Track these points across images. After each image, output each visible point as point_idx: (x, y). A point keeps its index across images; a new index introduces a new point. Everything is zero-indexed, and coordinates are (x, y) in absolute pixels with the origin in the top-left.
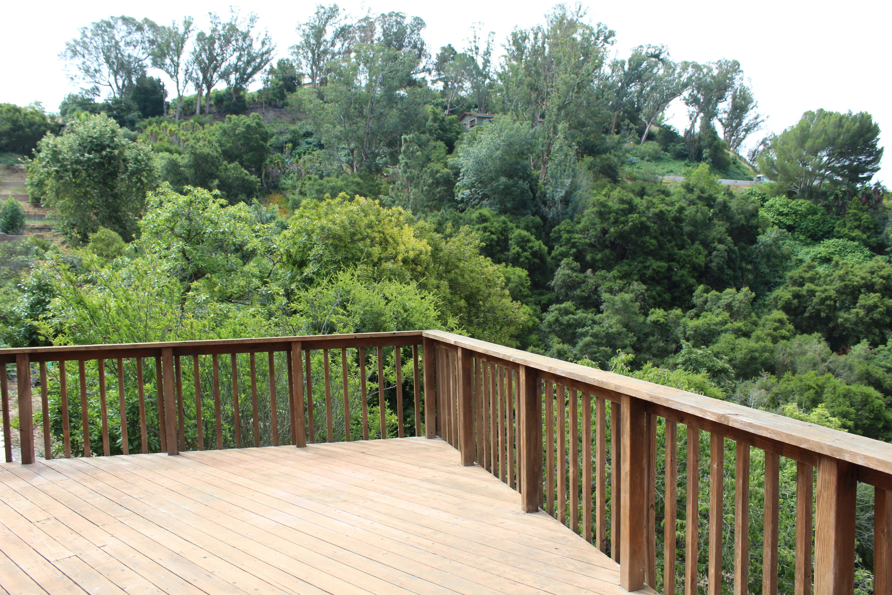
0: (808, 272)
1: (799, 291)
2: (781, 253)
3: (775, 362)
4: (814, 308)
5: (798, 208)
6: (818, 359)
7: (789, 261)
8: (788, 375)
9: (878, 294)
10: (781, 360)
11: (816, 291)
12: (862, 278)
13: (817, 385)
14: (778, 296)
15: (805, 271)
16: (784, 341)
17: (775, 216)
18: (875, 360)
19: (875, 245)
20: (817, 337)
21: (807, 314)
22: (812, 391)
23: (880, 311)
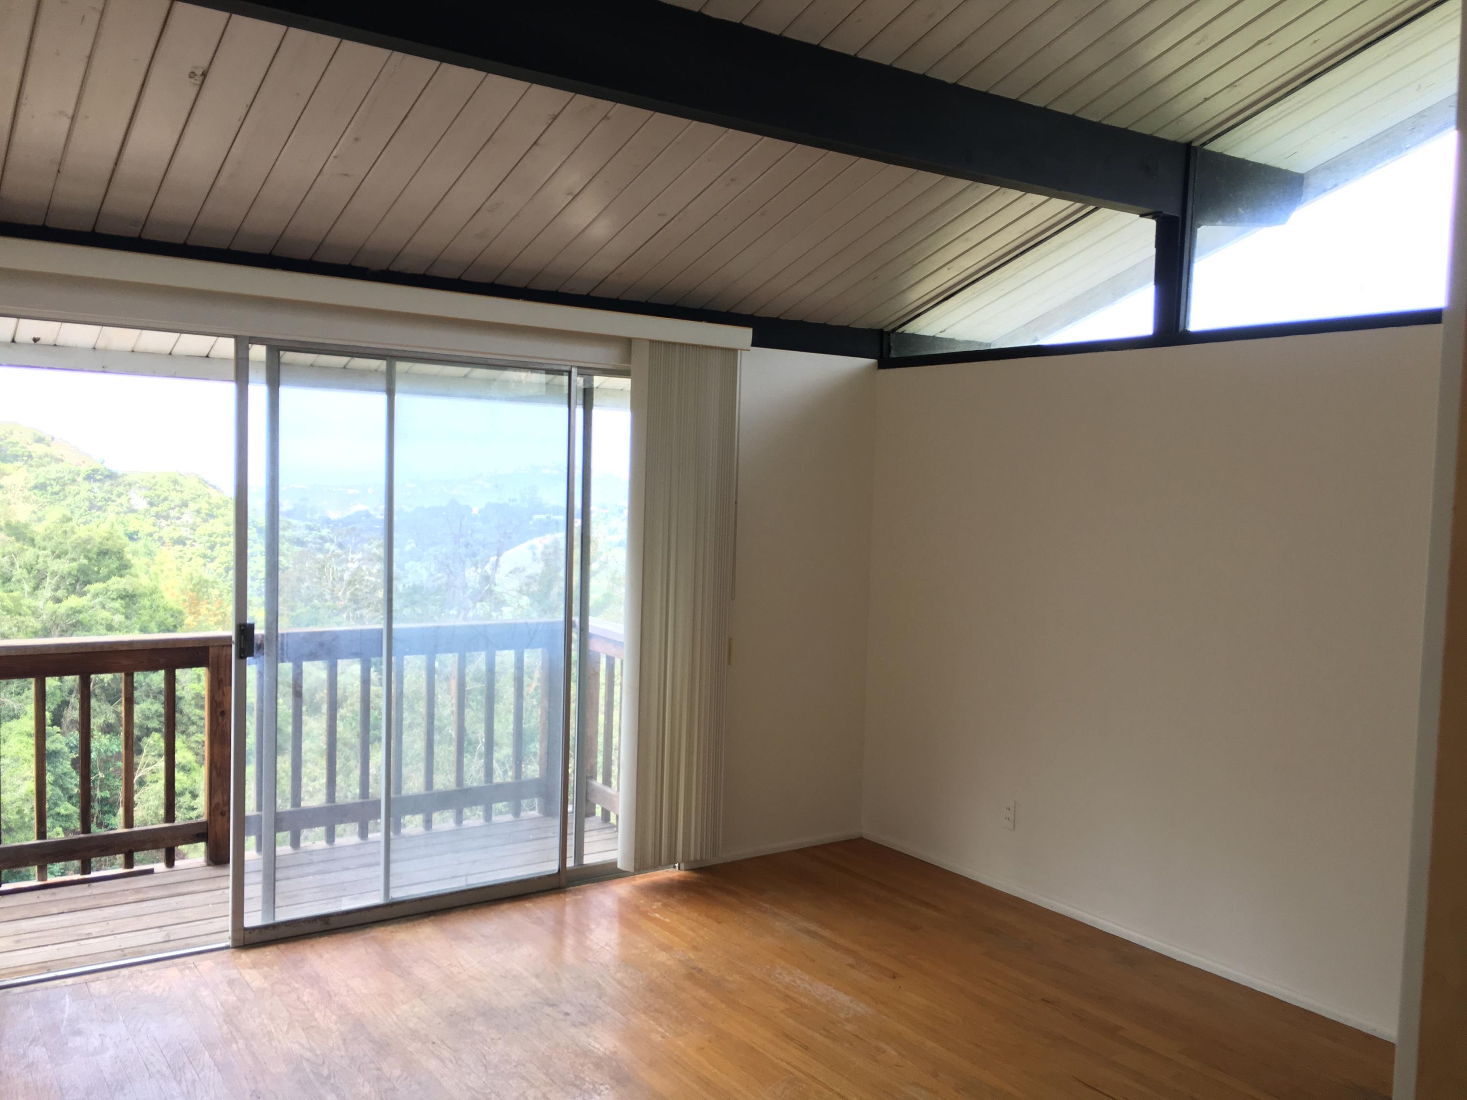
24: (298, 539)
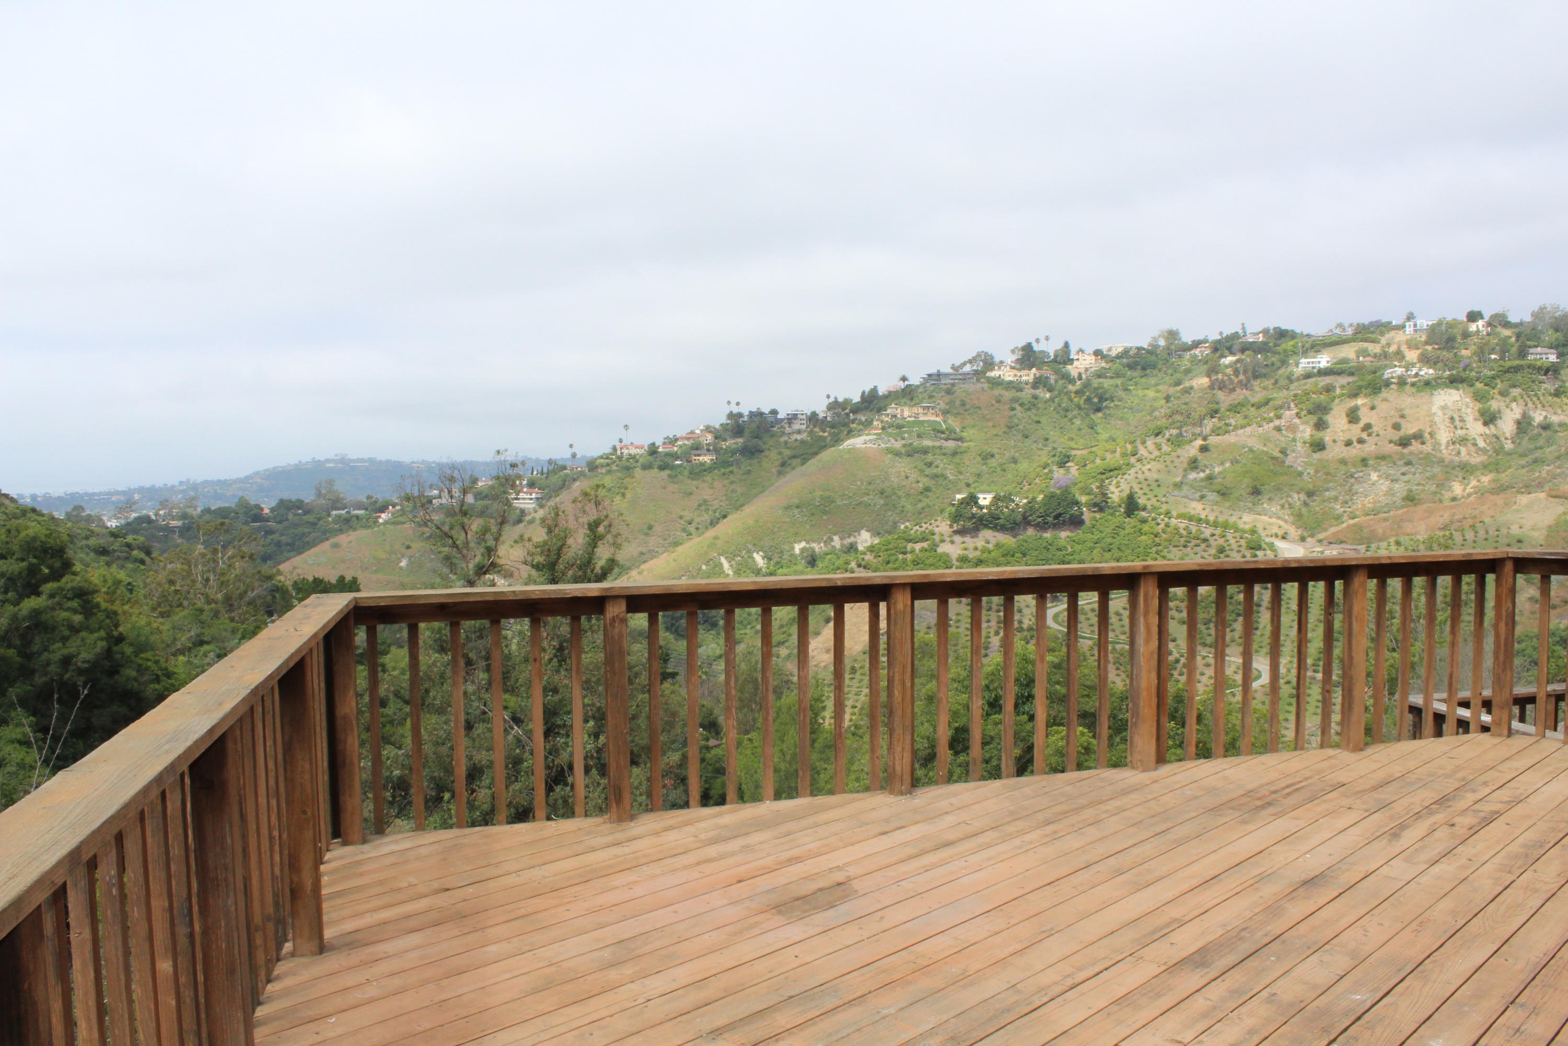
24: (104, 548)
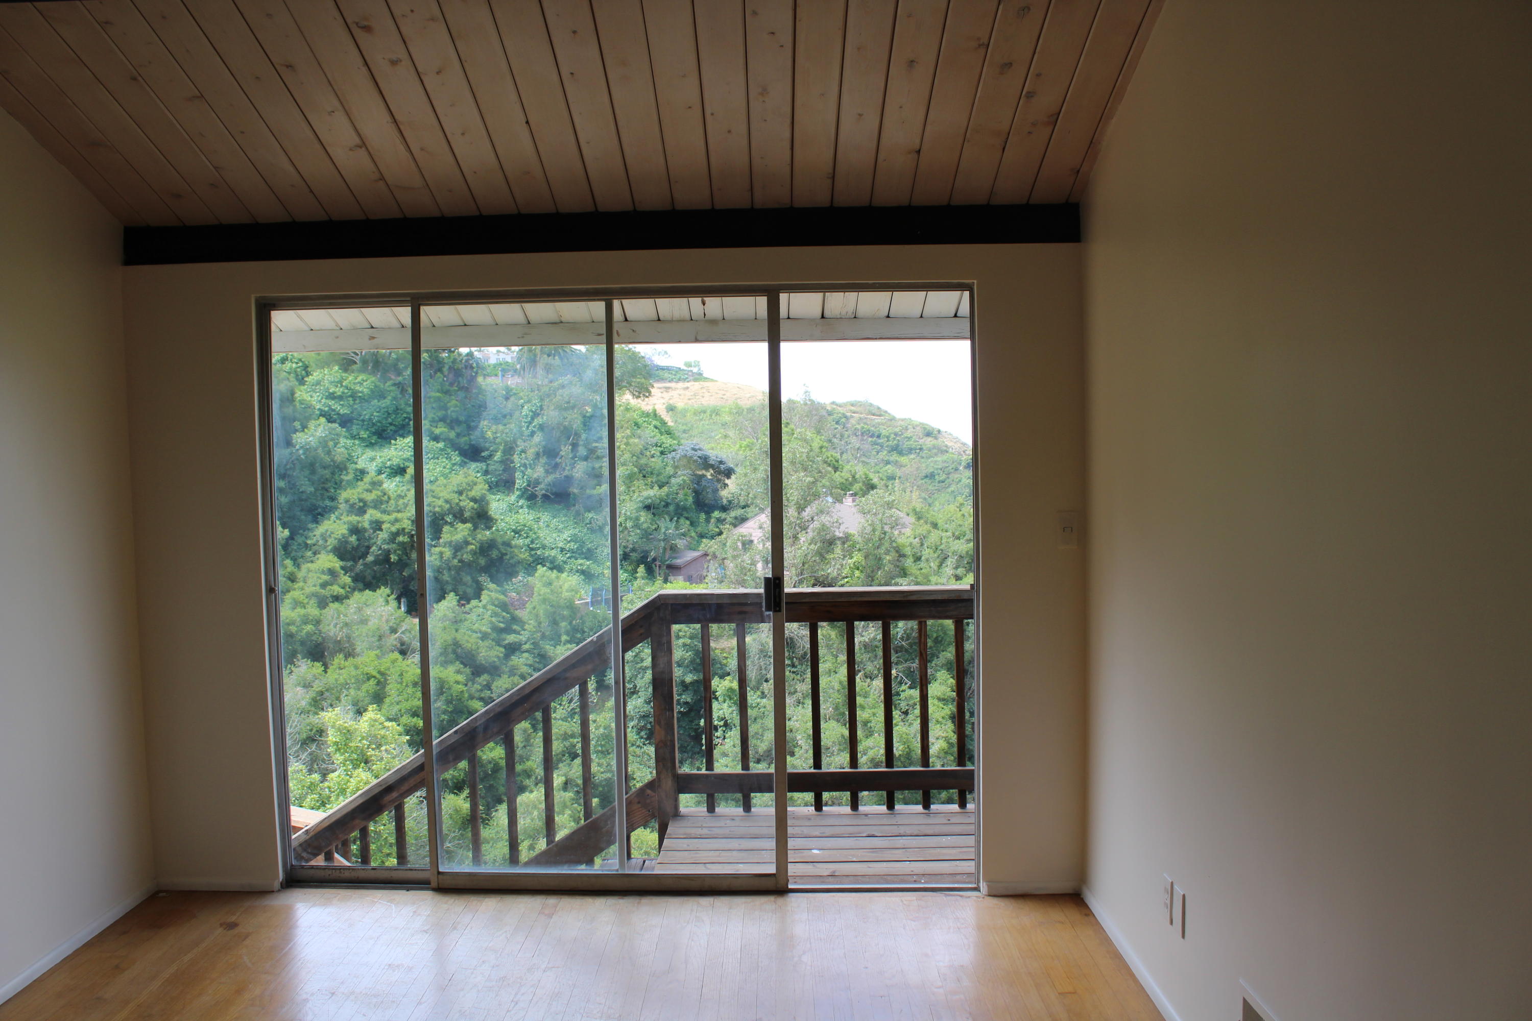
0: (371, 492)
1: (358, 522)
2: (333, 460)
3: (324, 639)
4: (380, 549)
5: (358, 388)
6: (386, 628)
7: (345, 472)
8: (339, 659)
9: (469, 525)
10: (331, 634)
11: (383, 522)
12: (447, 501)
13: (380, 672)
14: (327, 531)
15: (367, 490)
16: (336, 605)
17: (323, 401)
18: (466, 623)
19: (466, 447)
20: (385, 595)
21: (370, 558)
22: (372, 682)
23: (472, 550)
